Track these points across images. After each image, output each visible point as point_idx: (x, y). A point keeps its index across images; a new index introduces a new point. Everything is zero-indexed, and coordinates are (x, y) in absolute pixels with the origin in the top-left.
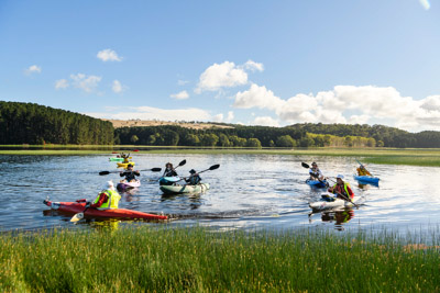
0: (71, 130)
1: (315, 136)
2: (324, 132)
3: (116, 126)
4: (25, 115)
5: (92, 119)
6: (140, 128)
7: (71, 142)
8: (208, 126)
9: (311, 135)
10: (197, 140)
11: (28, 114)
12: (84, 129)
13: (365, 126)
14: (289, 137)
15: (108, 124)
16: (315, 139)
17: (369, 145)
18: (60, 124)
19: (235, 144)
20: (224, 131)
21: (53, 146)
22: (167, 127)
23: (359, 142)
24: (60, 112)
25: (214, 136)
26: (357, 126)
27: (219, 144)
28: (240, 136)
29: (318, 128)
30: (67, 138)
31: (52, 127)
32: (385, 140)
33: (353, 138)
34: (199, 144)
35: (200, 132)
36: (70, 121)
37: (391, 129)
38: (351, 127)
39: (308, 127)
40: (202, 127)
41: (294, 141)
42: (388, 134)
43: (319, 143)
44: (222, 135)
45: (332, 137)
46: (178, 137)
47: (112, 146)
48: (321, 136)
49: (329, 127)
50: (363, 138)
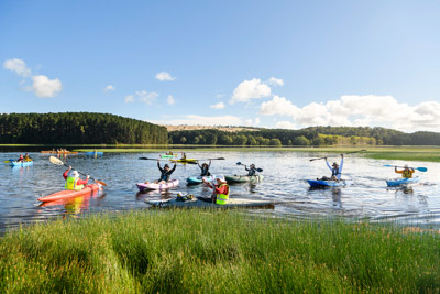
0: (136, 134)
1: (325, 136)
2: (332, 134)
3: (170, 130)
4: (103, 122)
5: (151, 125)
6: (187, 131)
7: (137, 143)
8: (240, 130)
9: (322, 136)
10: (231, 140)
11: (105, 122)
12: (146, 132)
13: (367, 128)
14: (303, 138)
15: (163, 128)
16: (325, 139)
17: (370, 143)
18: (128, 128)
19: (261, 143)
20: (252, 133)
21: (123, 145)
22: (208, 130)
23: (362, 141)
24: (128, 120)
25: (244, 137)
26: (360, 128)
27: (248, 143)
28: (264, 137)
29: (328, 130)
30: (134, 139)
31: (122, 131)
32: (384, 139)
33: (357, 138)
34: (233, 144)
35: (233, 134)
36: (136, 126)
37: (390, 131)
38: (355, 129)
39: (319, 130)
40: (234, 130)
41: (308, 141)
42: (386, 134)
43: (328, 142)
44: (250, 136)
45: (339, 137)
46: (216, 138)
47: (166, 145)
48: (331, 136)
49: (337, 128)
50: (365, 138)
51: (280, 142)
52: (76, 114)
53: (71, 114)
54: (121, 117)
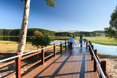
1: (98, 33)
2: (101, 33)
3: (56, 32)
5: (50, 31)
8: (75, 32)
10: (71, 34)
14: (91, 34)
15: (53, 32)
22: (65, 32)
24: (44, 30)
27: (76, 36)
28: (80, 34)
36: (46, 31)
41: (93, 35)
43: (99, 35)
44: (76, 34)
46: (67, 34)
47: (54, 36)
49: (103, 31)
51: (85, 35)
52: (32, 29)
53: (31, 29)
54: (43, 29)
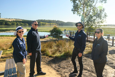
1: (42, 23)
8: (15, 20)
10: (10, 24)
13: (55, 20)
16: (42, 24)
19: (21, 25)
25: (15, 23)
26: (53, 20)
27: (17, 25)
28: (22, 23)
33: (52, 23)
40: (12, 20)
42: (60, 23)
44: (18, 22)
45: (47, 23)
46: (4, 23)
48: (44, 23)
49: (47, 20)
50: (54, 24)
51: (28, 25)
